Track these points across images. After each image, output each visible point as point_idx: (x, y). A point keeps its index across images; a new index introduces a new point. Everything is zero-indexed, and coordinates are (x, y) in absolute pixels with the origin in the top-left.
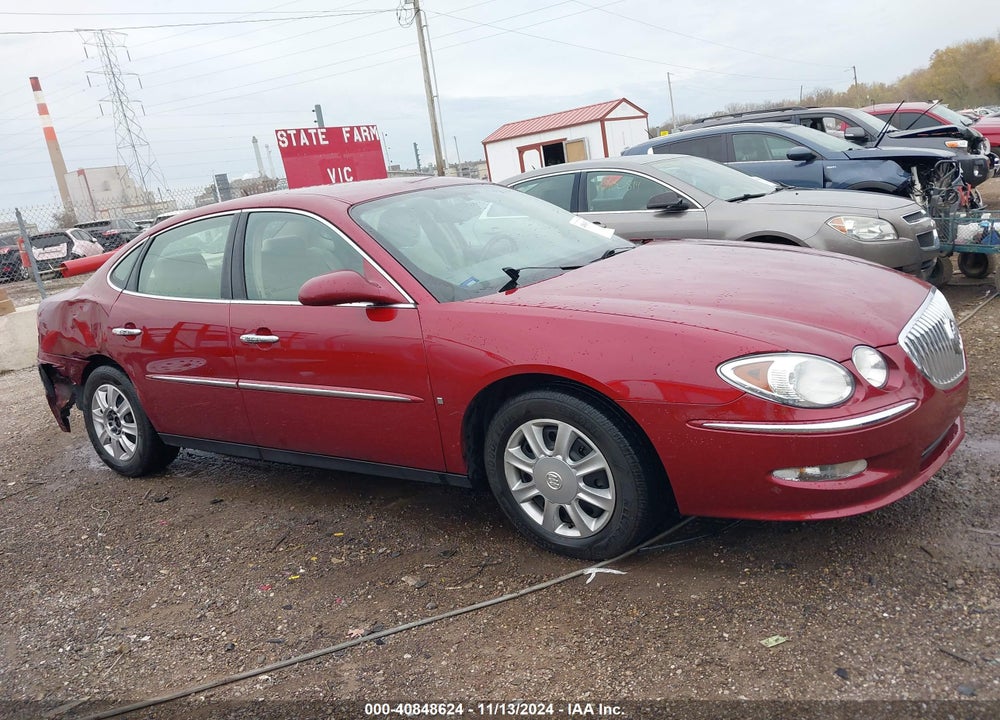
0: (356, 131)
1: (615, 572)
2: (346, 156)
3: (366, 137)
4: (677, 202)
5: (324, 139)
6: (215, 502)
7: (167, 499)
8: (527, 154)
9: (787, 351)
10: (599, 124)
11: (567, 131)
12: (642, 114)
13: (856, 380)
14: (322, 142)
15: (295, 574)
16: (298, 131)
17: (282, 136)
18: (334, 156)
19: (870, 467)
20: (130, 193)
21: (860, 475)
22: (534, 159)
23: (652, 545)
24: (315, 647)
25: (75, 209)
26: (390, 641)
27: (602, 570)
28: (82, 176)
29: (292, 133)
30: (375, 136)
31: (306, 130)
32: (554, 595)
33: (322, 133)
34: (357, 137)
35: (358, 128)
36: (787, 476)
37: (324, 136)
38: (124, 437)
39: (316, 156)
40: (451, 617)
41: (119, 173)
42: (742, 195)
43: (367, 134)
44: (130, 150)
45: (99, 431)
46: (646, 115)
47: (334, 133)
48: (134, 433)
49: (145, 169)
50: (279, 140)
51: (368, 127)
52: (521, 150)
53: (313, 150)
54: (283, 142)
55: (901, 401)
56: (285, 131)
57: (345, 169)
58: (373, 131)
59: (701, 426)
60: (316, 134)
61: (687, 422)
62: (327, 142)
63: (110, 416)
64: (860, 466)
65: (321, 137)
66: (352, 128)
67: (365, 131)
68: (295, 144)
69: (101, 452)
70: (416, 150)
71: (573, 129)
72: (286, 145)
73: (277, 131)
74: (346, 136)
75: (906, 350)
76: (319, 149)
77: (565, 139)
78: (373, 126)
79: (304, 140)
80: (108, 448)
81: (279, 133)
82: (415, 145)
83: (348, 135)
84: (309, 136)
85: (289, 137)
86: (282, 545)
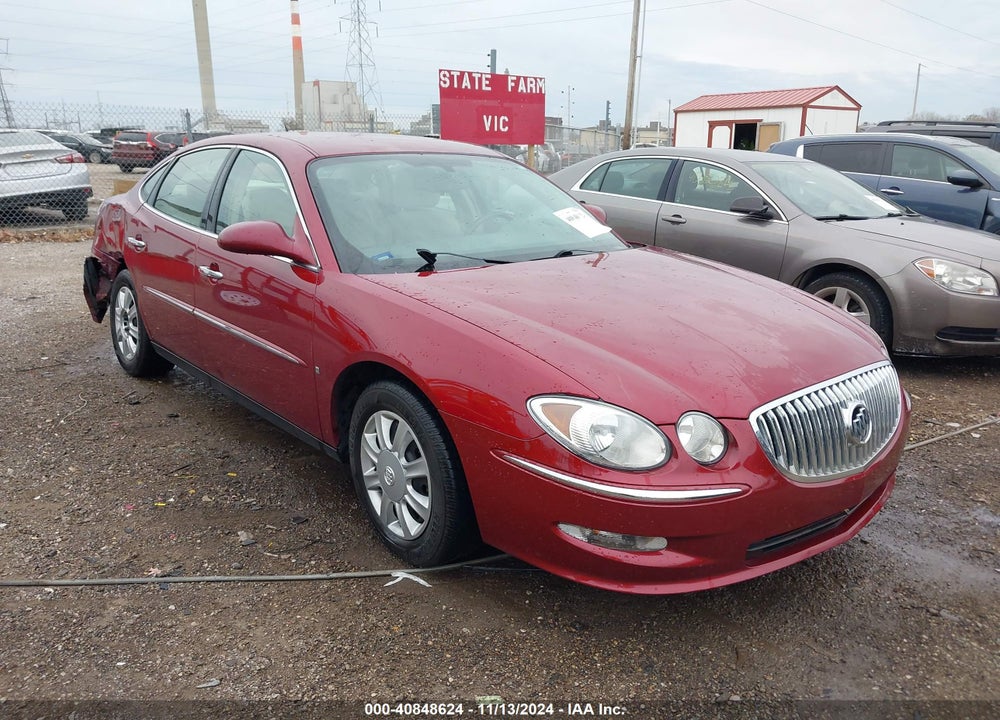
0: (522, 81)
1: (422, 582)
2: (506, 105)
3: (531, 89)
4: (760, 210)
5: (487, 85)
6: (171, 416)
7: (138, 403)
8: (717, 130)
9: (599, 399)
10: (800, 110)
11: (766, 112)
12: (853, 106)
13: (673, 449)
14: (484, 88)
15: (164, 501)
16: (462, 73)
17: (445, 76)
18: (494, 103)
19: (669, 548)
20: (355, 110)
21: (656, 552)
22: (724, 136)
23: (480, 565)
24: (113, 575)
25: (305, 116)
26: (173, 589)
27: (411, 577)
28: (316, 87)
29: (456, 74)
30: (541, 89)
31: (470, 74)
32: (347, 589)
33: (487, 79)
34: (522, 88)
35: (525, 79)
36: (574, 533)
37: (488, 82)
38: (130, 338)
39: (475, 101)
40: (239, 581)
41: (348, 88)
42: (837, 215)
43: (533, 86)
44: (358, 69)
45: (118, 327)
46: (859, 107)
47: (498, 81)
48: (136, 337)
49: (366, 88)
50: (440, 80)
51: (535, 79)
52: (712, 125)
53: (474, 94)
54: (445, 82)
55: (724, 484)
56: (449, 72)
57: (502, 118)
58: (540, 84)
59: (501, 456)
60: (480, 79)
61: (491, 449)
62: (489, 89)
63: (125, 316)
64: (659, 543)
65: (484, 82)
66: (519, 78)
67: (531, 83)
68: (456, 86)
69: (116, 347)
70: (608, 108)
71: (772, 111)
72: (447, 85)
73: (440, 71)
74: (511, 85)
75: (756, 428)
76: (481, 94)
77: (761, 121)
78: (541, 79)
79: (466, 83)
80: (121, 344)
81: (443, 73)
82: (608, 103)
83: (513, 84)
84: (472, 80)
85: (451, 78)
86: (181, 472)
